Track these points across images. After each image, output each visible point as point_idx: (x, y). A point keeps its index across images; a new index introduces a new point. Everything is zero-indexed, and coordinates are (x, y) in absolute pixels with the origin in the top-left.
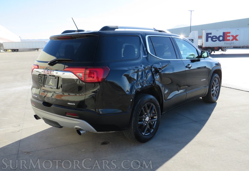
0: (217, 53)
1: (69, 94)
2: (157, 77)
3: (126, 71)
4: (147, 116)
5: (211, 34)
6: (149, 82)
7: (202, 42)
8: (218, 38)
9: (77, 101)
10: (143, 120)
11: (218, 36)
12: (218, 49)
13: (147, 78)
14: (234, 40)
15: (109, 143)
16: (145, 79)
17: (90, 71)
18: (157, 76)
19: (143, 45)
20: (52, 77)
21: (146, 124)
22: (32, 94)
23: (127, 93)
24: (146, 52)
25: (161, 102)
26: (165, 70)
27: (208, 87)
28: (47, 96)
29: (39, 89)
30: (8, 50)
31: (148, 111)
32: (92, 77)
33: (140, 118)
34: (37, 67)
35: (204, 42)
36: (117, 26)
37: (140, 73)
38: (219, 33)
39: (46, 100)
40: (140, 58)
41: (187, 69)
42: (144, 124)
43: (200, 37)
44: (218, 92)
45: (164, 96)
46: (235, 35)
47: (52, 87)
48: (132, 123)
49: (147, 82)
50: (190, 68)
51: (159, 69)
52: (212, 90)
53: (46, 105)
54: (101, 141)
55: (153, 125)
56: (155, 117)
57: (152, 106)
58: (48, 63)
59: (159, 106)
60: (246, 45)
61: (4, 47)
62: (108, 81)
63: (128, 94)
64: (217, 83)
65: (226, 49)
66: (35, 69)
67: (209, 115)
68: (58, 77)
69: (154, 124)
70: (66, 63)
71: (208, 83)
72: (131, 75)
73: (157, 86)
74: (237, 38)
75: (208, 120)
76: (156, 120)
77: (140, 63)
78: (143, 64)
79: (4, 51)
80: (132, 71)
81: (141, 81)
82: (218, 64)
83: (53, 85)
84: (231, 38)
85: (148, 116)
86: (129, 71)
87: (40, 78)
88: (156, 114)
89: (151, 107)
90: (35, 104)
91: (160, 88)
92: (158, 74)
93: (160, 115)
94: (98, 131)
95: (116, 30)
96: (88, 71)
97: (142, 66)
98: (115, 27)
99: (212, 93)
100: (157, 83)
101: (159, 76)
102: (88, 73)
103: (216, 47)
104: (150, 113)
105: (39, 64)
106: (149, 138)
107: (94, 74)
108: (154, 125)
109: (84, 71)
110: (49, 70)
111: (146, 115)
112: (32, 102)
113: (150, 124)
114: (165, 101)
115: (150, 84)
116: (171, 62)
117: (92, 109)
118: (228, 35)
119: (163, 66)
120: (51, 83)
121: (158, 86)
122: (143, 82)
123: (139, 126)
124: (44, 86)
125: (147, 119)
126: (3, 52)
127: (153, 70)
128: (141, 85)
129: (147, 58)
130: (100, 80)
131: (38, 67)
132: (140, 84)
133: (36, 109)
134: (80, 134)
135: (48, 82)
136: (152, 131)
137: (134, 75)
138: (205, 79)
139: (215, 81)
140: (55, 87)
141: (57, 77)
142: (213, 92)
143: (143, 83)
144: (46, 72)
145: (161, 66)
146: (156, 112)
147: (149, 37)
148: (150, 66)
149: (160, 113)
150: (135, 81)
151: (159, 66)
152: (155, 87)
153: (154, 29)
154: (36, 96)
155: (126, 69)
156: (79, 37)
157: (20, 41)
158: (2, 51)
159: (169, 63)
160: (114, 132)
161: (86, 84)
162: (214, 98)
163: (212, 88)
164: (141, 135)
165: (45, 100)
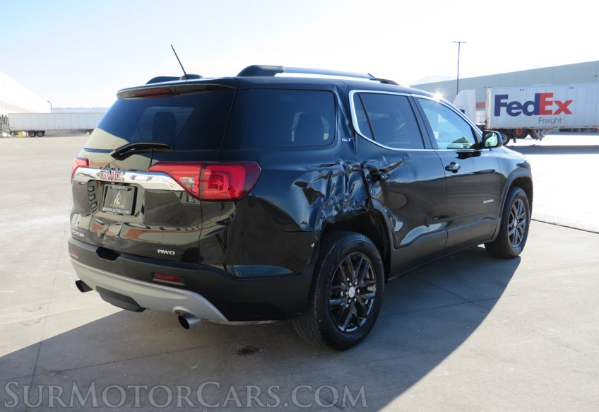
0: (520, 142)
1: (162, 229)
2: (377, 191)
3: (301, 173)
4: (350, 284)
5: (506, 97)
6: (356, 201)
7: (486, 116)
8: (524, 108)
9: (181, 246)
10: (342, 295)
11: (522, 104)
12: (524, 133)
13: (351, 192)
14: (563, 113)
15: (258, 350)
16: (347, 194)
17: (212, 172)
18: (375, 189)
19: (341, 113)
20: (120, 187)
21: (347, 306)
22: (72, 228)
23: (303, 226)
24: (348, 130)
25: (386, 252)
26: (395, 175)
27: (499, 220)
28: (107, 234)
29: (90, 217)
30: (19, 133)
31: (354, 274)
32: (217, 188)
33: (334, 291)
34: (84, 163)
35: (489, 116)
36: (281, 67)
37: (334, 180)
38: (527, 96)
39: (106, 244)
40: (336, 144)
41: (450, 174)
42: (344, 305)
43: (481, 106)
44: (523, 232)
45: (394, 238)
46: (563, 102)
47: (119, 212)
48: (315, 302)
49: (351, 203)
50: (455, 171)
51: (381, 170)
52: (509, 226)
53: (106, 255)
54: (239, 347)
55: (365, 307)
56: (369, 289)
57: (364, 260)
58: (112, 153)
59: (381, 263)
60: (589, 123)
61: (11, 126)
62: (257, 196)
63: (304, 229)
64: (521, 210)
65: (542, 133)
66: (80, 170)
67: (503, 286)
68: (136, 188)
69: (367, 306)
70: (154, 152)
71: (499, 209)
72: (312, 183)
73: (376, 212)
74: (570, 107)
75: (499, 297)
76: (373, 295)
77: (336, 156)
78: (343, 157)
79: (9, 135)
80: (316, 174)
81: (337, 199)
82: (524, 166)
83: (123, 207)
84: (554, 108)
85: (354, 285)
86: (308, 174)
87: (91, 189)
88: (372, 282)
89: (361, 262)
90: (80, 254)
91: (382, 216)
92: (378, 183)
93: (383, 284)
94: (230, 320)
95: (278, 75)
96: (207, 173)
97: (339, 163)
98: (275, 69)
99: (509, 234)
100: (376, 204)
101: (380, 188)
102: (208, 178)
103: (519, 129)
104: (359, 277)
105: (90, 155)
106: (357, 338)
107: (222, 181)
108: (368, 308)
109: (199, 173)
110: (112, 169)
111: (349, 282)
112: (72, 248)
113: (357, 305)
114: (394, 250)
115: (360, 208)
116: (409, 155)
117: (216, 264)
118: (548, 99)
119: (392, 165)
120: (118, 203)
121: (380, 213)
122: (341, 202)
123: (331, 309)
124: (100, 210)
125: (352, 292)
126: (8, 137)
127: (367, 172)
128: (336, 209)
129: (351, 144)
130: (237, 196)
131: (87, 163)
132: (334, 207)
133: (82, 267)
134: (186, 325)
135: (112, 200)
136: (363, 322)
137: (320, 184)
138: (492, 201)
139: (517, 204)
140: (128, 210)
141: (134, 188)
142: (513, 232)
143: (341, 204)
144: (106, 176)
145: (386, 166)
146: (373, 277)
147: (358, 93)
148: (359, 164)
149: (384, 280)
150: (322, 199)
151: (381, 165)
152: (370, 215)
153: (368, 76)
154: (82, 235)
155: (300, 168)
156: (188, 92)
157: (50, 112)
158: (5, 134)
159: (405, 158)
160: (269, 322)
161: (203, 202)
162: (514, 247)
163: (510, 222)
164: (337, 331)
165: (103, 243)
